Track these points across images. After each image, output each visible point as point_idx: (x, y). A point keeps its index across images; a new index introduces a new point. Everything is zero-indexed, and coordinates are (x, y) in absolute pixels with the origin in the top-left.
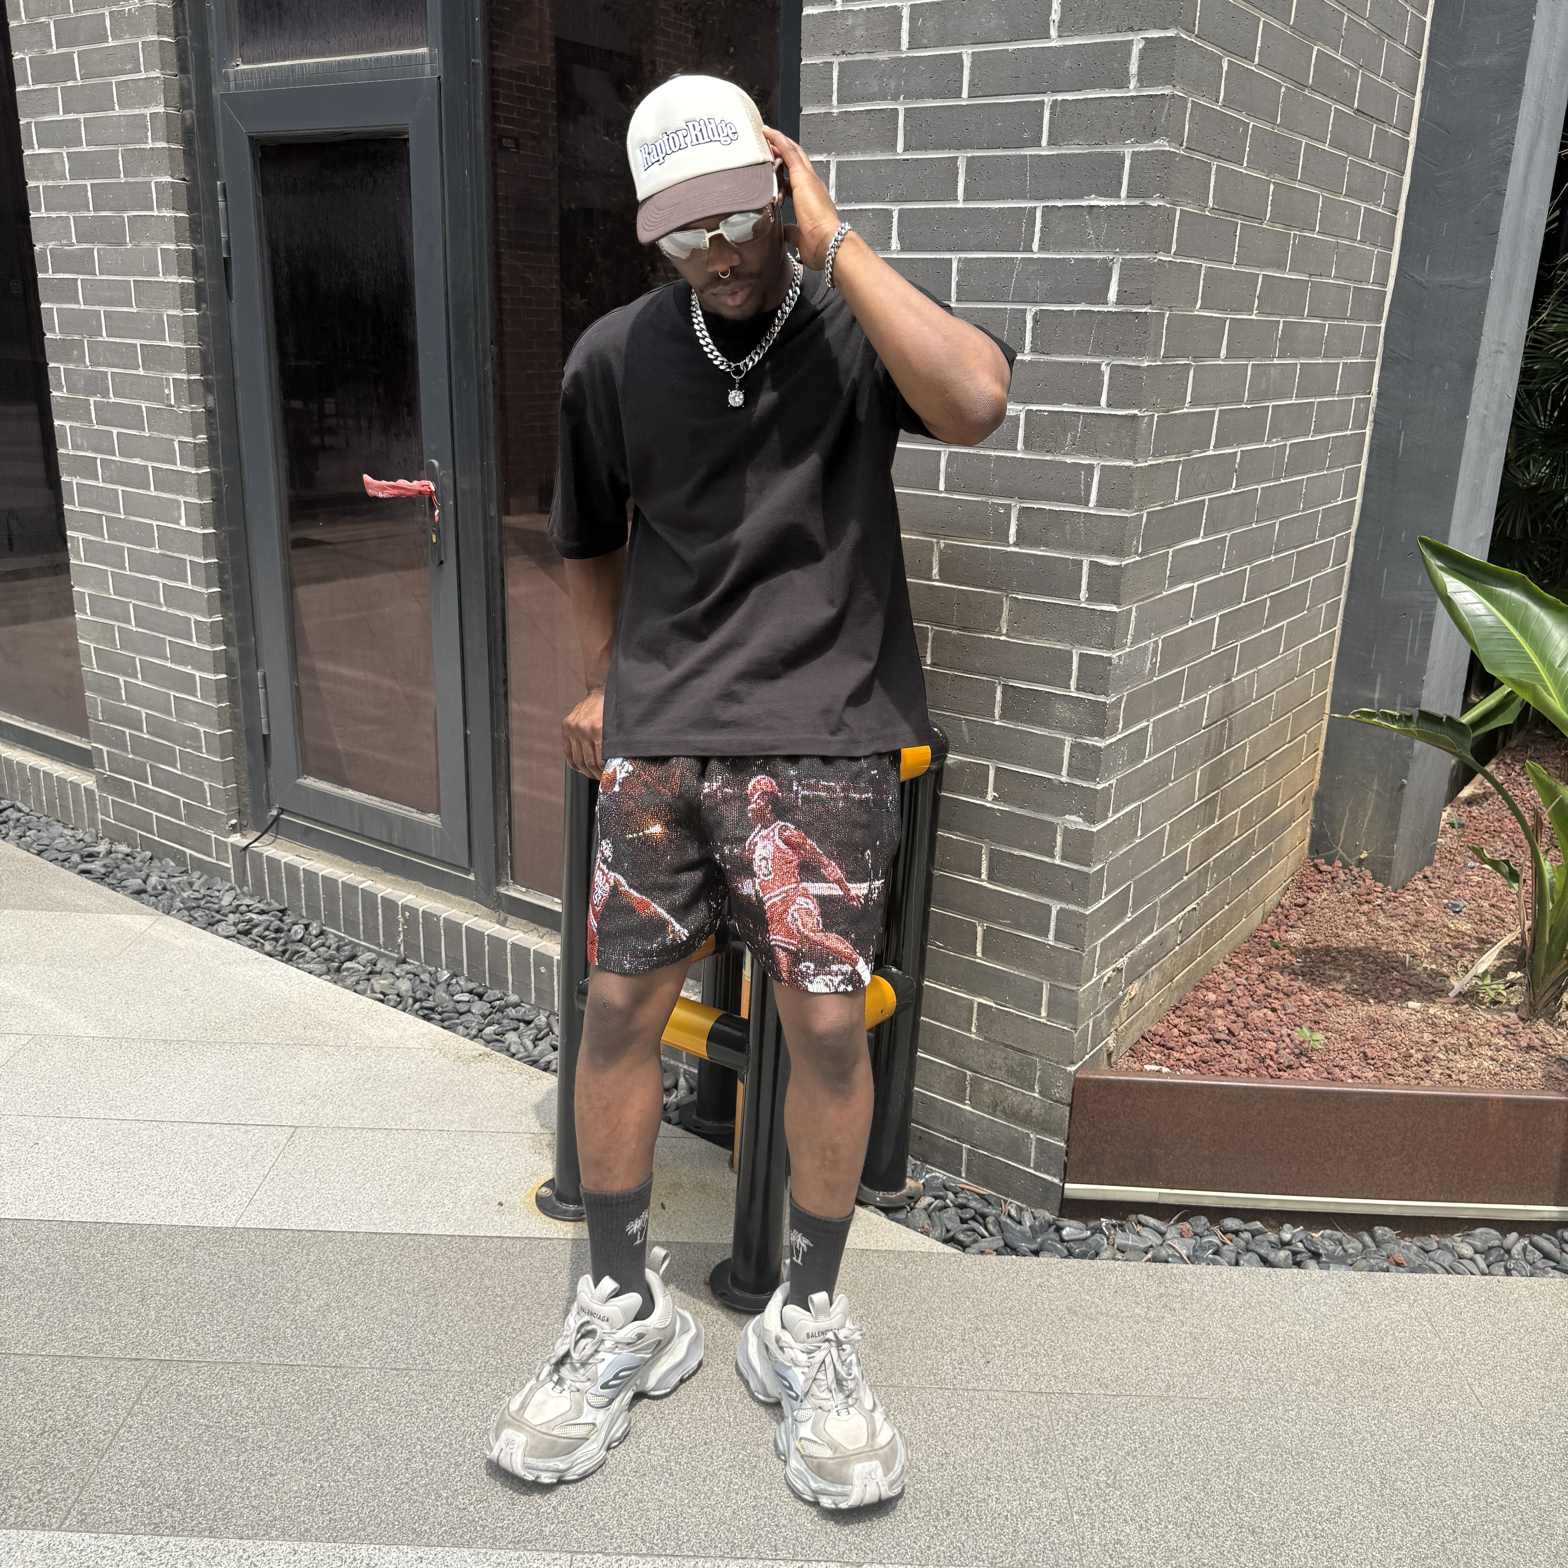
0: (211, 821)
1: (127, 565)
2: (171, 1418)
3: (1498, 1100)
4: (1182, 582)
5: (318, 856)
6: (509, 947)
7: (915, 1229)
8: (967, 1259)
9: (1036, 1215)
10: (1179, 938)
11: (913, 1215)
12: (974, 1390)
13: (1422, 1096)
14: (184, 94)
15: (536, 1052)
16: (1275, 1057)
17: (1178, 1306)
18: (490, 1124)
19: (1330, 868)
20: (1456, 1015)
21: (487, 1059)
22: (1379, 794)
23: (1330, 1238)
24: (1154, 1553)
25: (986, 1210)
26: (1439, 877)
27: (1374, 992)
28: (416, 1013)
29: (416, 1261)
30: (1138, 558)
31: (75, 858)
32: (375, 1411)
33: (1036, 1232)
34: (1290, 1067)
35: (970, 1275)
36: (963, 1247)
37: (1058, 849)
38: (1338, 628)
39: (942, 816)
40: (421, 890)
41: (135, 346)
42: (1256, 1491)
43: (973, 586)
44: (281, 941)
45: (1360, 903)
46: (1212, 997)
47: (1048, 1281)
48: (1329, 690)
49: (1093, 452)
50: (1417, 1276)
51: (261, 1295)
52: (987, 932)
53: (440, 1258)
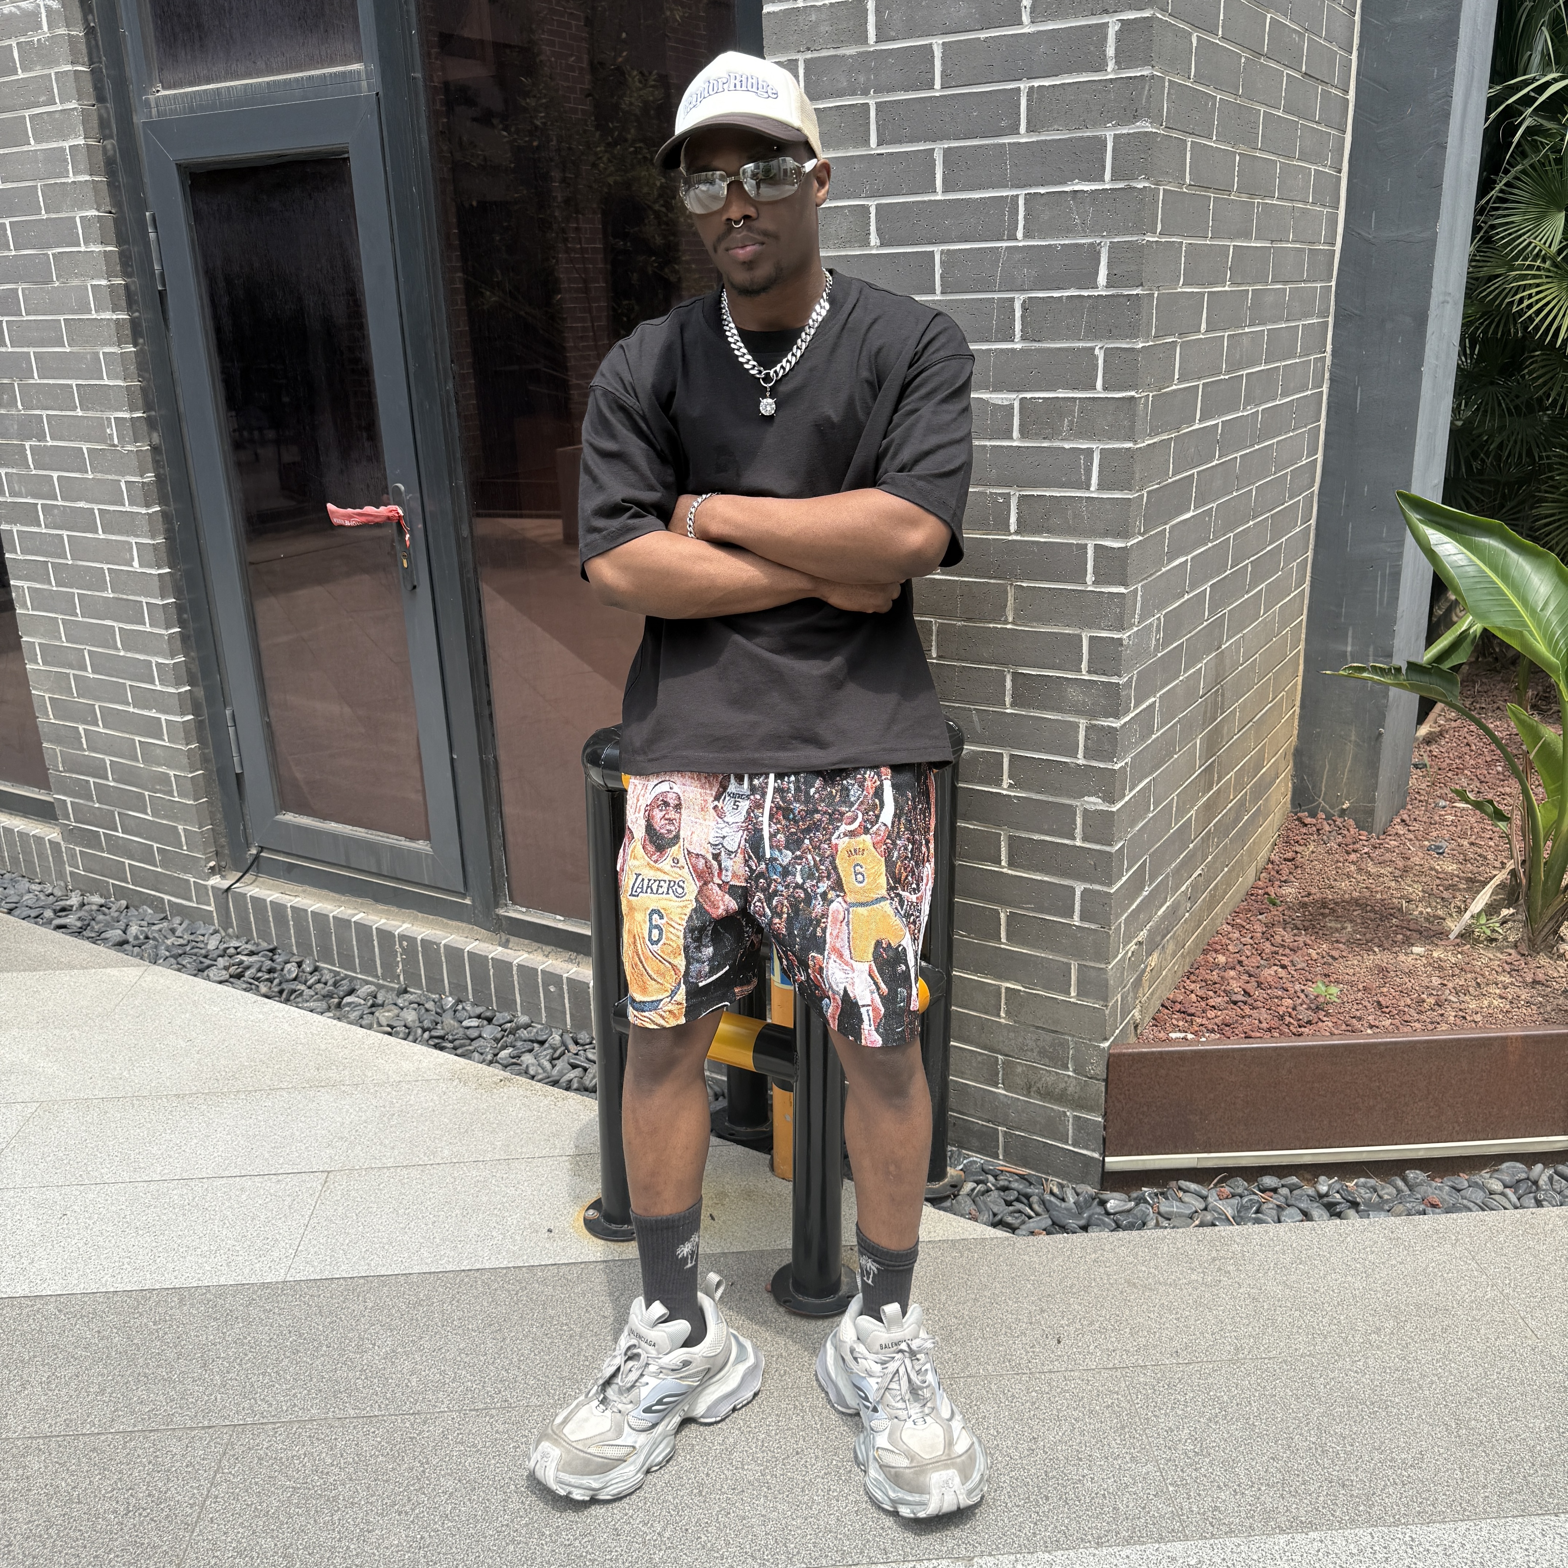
0: (188, 864)
1: (78, 611)
2: (256, 1483)
3: (1517, 1037)
4: (1178, 557)
5: (304, 891)
6: (515, 968)
7: (962, 1216)
8: (1020, 1241)
9: (1079, 1191)
10: (1189, 905)
11: (957, 1202)
12: (1050, 1372)
13: (1445, 1041)
14: (103, 124)
15: (555, 1072)
16: (1294, 1013)
17: (1231, 1268)
18: (524, 1150)
19: (1314, 821)
20: (1459, 956)
21: (508, 1084)
22: (1357, 745)
23: (1364, 1186)
24: (1253, 1517)
25: (1029, 1190)
26: (1415, 820)
27: (1376, 940)
28: (426, 1043)
29: (476, 1297)
30: (1141, 538)
31: (49, 914)
32: (463, 1454)
33: (1081, 1208)
34: (1309, 1022)
35: (1026, 1257)
36: (1013, 1229)
37: (1078, 831)
38: (1307, 586)
39: (961, 808)
40: (416, 918)
41: (71, 386)
42: (1338, 1444)
43: (976, 577)
44: (276, 982)
45: (1348, 853)
46: (1222, 959)
47: (1102, 1255)
48: (1302, 646)
49: (1092, 435)
50: (1454, 1215)
51: (324, 1348)
52: (1011, 917)
53: (499, 1292)
